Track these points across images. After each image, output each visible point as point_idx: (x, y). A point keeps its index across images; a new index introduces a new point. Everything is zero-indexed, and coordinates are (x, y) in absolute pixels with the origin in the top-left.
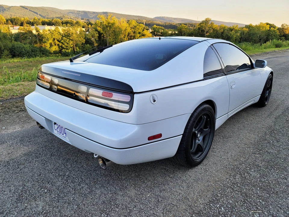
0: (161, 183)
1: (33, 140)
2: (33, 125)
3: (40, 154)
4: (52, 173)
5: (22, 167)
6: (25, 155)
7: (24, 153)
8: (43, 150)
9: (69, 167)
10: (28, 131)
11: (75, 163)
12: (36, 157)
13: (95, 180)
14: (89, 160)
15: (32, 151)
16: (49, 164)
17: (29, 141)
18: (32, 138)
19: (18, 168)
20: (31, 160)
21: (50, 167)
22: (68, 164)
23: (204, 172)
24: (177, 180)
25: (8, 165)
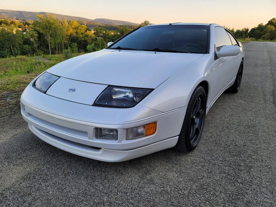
0: (237, 192)
1: (24, 155)
2: (13, 134)
3: (46, 174)
4: (82, 202)
5: (29, 199)
6: (24, 179)
7: (20, 175)
8: (48, 168)
9: (102, 189)
10: (10, 143)
11: (106, 181)
12: (43, 179)
13: (152, 203)
14: (121, 174)
15: (32, 172)
16: (68, 189)
17: (19, 157)
18: (21, 153)
19: (25, 202)
20: (37, 186)
21: (73, 193)
22: (96, 183)
23: (268, 170)
24: (251, 185)
25: (4, 201)
